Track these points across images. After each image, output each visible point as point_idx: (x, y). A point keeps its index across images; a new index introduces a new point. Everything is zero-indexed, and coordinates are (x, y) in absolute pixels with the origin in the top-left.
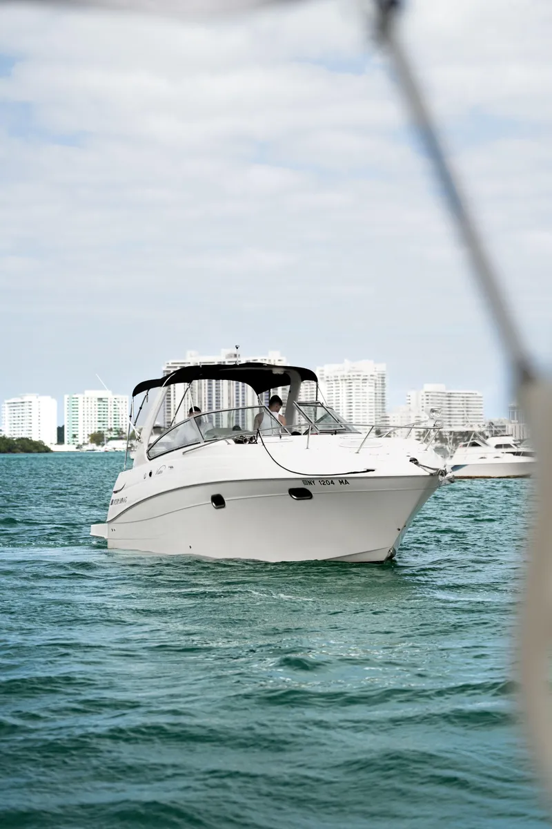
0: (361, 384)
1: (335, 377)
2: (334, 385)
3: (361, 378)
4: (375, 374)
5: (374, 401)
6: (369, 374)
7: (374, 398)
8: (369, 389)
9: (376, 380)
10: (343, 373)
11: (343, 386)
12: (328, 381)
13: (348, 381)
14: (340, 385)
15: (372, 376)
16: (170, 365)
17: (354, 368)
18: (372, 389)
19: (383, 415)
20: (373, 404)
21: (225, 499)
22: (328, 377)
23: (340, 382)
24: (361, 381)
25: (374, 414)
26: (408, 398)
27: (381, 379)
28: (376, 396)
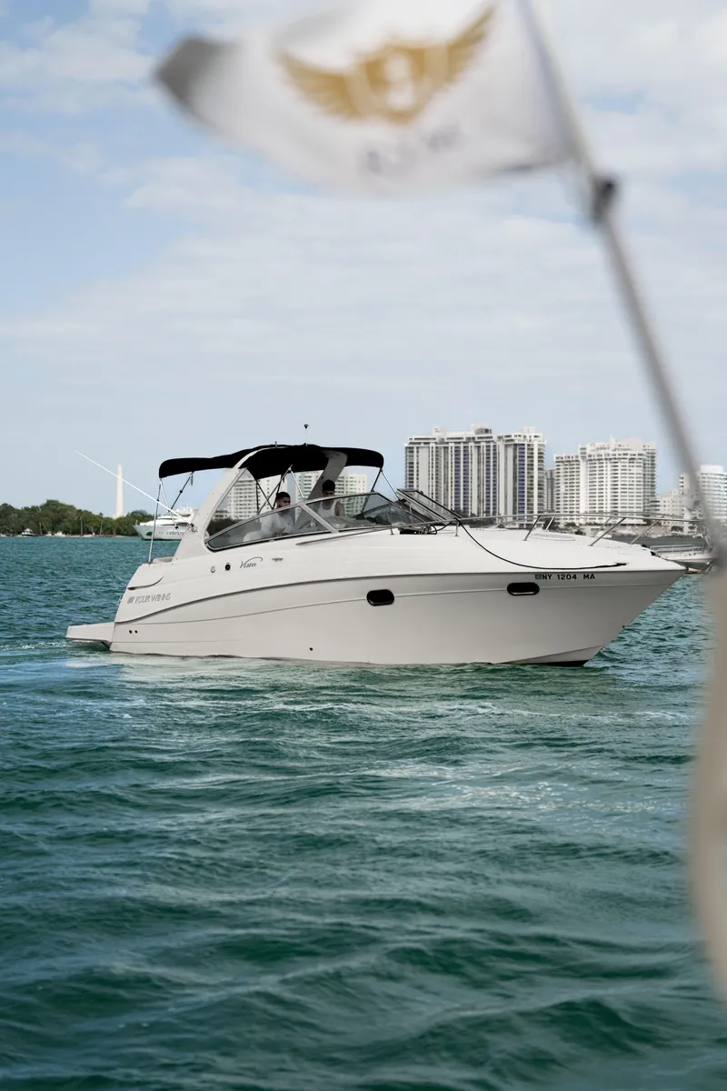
0: (627, 464)
1: (598, 455)
2: (597, 465)
3: (629, 457)
4: (644, 453)
5: (642, 483)
6: (636, 453)
7: (642, 480)
8: (637, 470)
9: (644, 460)
10: (607, 451)
11: (608, 467)
12: (591, 460)
13: (613, 461)
14: (604, 465)
15: (639, 455)
16: (413, 441)
17: (620, 446)
18: (640, 470)
19: (652, 499)
20: (642, 487)
21: (395, 595)
22: (590, 456)
23: (604, 461)
24: (627, 461)
25: (642, 498)
26: (681, 480)
27: (650, 459)
28: (644, 478)
